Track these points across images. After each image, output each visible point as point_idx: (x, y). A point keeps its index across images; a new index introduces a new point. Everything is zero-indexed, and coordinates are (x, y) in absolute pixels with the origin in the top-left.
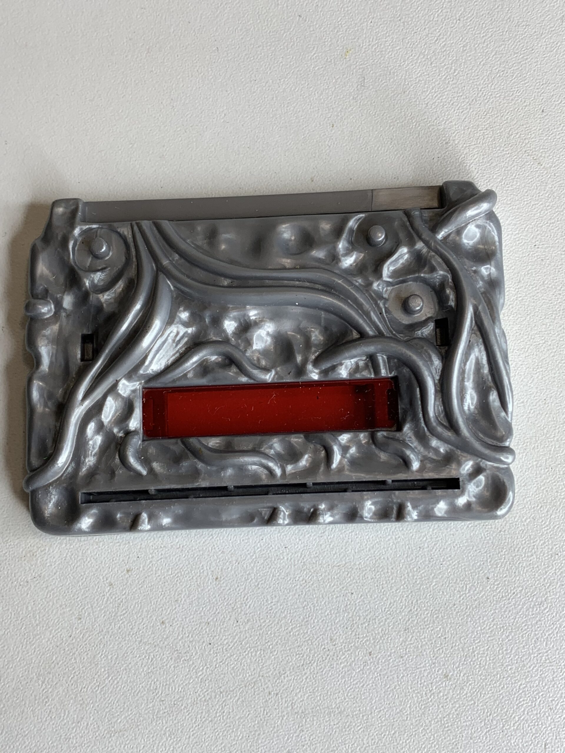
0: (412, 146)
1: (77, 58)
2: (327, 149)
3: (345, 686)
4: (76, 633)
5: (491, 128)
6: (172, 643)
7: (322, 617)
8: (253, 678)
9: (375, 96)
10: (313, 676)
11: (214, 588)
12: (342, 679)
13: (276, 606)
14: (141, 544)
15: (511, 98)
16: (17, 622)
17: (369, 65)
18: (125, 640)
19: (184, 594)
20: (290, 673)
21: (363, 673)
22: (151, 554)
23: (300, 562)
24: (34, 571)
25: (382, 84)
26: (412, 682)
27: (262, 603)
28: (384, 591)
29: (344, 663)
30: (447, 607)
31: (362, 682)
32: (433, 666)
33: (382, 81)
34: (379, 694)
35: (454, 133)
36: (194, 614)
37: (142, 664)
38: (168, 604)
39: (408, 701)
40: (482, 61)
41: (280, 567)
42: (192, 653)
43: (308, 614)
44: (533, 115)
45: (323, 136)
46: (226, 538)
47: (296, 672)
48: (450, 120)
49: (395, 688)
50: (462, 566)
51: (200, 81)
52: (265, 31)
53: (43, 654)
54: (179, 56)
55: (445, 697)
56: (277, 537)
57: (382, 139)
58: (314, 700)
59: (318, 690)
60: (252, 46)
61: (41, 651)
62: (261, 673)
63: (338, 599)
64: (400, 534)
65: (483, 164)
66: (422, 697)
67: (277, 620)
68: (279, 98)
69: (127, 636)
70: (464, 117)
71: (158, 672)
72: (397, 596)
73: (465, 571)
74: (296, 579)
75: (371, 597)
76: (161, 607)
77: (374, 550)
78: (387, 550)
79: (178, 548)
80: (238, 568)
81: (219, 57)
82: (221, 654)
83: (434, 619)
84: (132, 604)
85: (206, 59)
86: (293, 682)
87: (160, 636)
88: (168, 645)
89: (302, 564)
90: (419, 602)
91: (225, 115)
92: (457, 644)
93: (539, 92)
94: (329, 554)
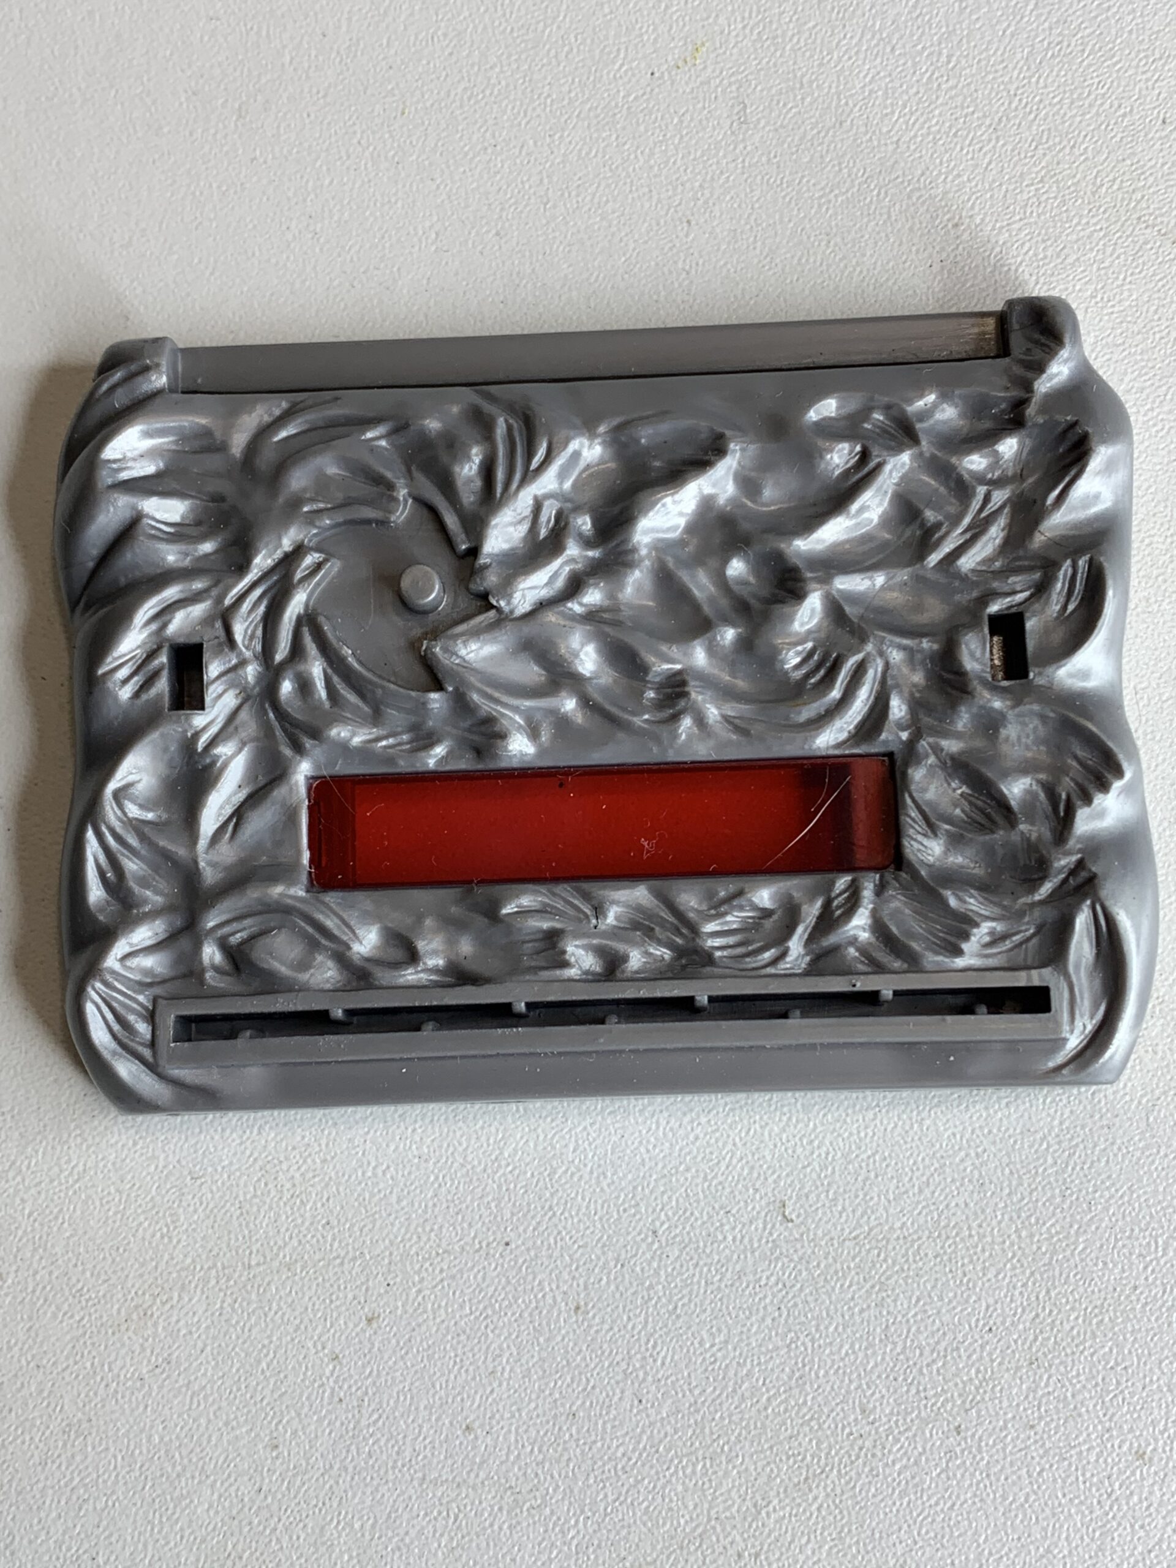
0: (876, 243)
1: (79, 154)
2: (684, 280)
3: (911, 1512)
4: (271, 1481)
5: (1052, 177)
6: (497, 1473)
7: (833, 1361)
8: (697, 1526)
9: (774, 142)
10: (834, 1502)
11: (574, 1331)
12: (901, 1498)
13: (724, 1352)
14: (391, 1254)
15: (1087, 102)
16: (132, 1474)
17: (751, 73)
18: (387, 1482)
19: (507, 1354)
20: (780, 1501)
21: (948, 1479)
22: (419, 1272)
23: (764, 1240)
24: (152, 1352)
25: (787, 113)
26: (1064, 1482)
27: (692, 1351)
28: (969, 1281)
29: (901, 1459)
30: (1120, 1296)
31: (950, 1497)
32: (1107, 1436)
33: (785, 105)
34: (991, 1519)
35: (969, 200)
36: (538, 1397)
37: (435, 1531)
38: (473, 1384)
39: (1061, 1526)
40: (1009, 25)
41: (719, 1261)
42: (547, 1489)
43: (800, 1360)
44: (1142, 134)
45: (671, 249)
46: (584, 1210)
47: (794, 1499)
48: (955, 173)
49: (1026, 1501)
50: (1139, 1197)
51: (370, 165)
52: (501, 28)
53: (203, 1541)
54: (313, 116)
55: (1145, 1504)
56: (703, 1191)
57: (805, 238)
58: (845, 1555)
59: (850, 1531)
60: (476, 68)
61: (198, 1534)
62: (713, 1512)
63: (865, 1315)
64: (985, 1142)
65: (1047, 261)
66: (1091, 1512)
67: (731, 1383)
68: (555, 179)
69: (390, 1472)
70: (986, 161)
71: (474, 1545)
72: (1000, 1288)
73: (1148, 1207)
74: (762, 1283)
75: (941, 1299)
76: (459, 1394)
77: (932, 1188)
78: (962, 1185)
79: (477, 1251)
80: (623, 1276)
81: (404, 103)
82: (614, 1480)
83: (1094, 1327)
84: (390, 1396)
85: (376, 114)
86: (790, 1521)
87: (466, 1462)
88: (486, 1479)
89: (770, 1245)
90: (1053, 1294)
91: (437, 234)
92: (1155, 1378)
93: (1147, 80)
94: (829, 1215)
